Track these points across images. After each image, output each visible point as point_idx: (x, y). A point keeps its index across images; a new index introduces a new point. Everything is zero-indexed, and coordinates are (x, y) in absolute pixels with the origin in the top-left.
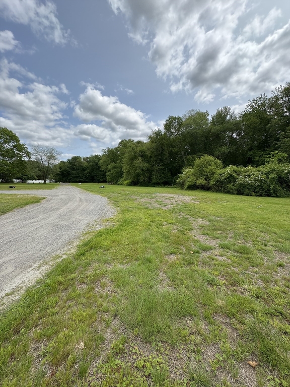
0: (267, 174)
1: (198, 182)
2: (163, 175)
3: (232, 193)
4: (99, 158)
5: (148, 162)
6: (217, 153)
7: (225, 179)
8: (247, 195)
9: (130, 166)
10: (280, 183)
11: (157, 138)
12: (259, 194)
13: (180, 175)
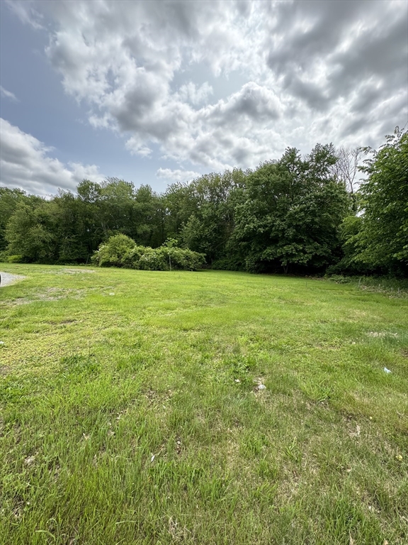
1: (111, 260)
2: (76, 250)
3: (137, 269)
5: (53, 231)
8: (146, 270)
9: (23, 235)
11: (67, 202)
12: (153, 269)
13: (96, 252)
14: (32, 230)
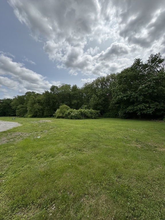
4: (11, 101)
5: (42, 105)
8: (73, 119)
12: (76, 119)
13: (55, 112)
14: (35, 105)
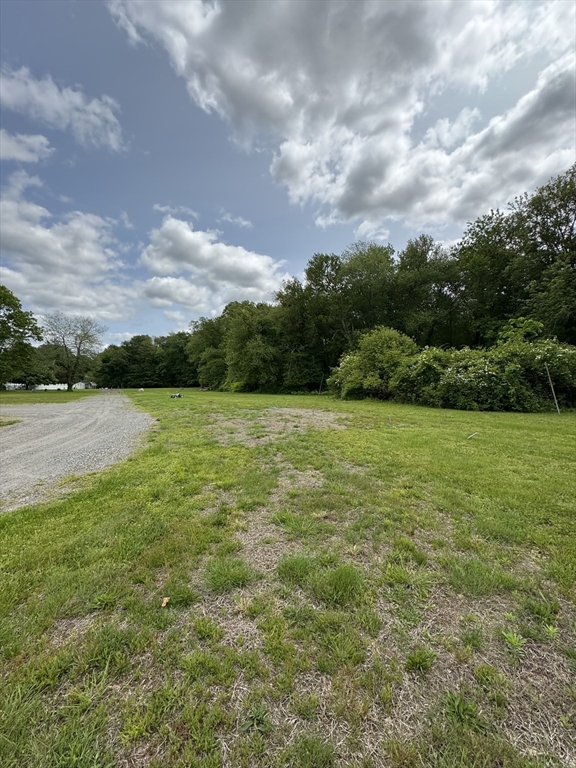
0: (501, 363)
1: (366, 384)
2: (306, 370)
3: (434, 405)
4: (187, 338)
5: (275, 343)
6: (411, 325)
7: (418, 375)
8: (464, 408)
9: (241, 353)
10: (530, 381)
11: (293, 297)
12: (486, 406)
13: (334, 369)
14: (250, 344)
